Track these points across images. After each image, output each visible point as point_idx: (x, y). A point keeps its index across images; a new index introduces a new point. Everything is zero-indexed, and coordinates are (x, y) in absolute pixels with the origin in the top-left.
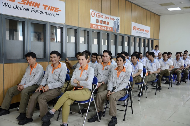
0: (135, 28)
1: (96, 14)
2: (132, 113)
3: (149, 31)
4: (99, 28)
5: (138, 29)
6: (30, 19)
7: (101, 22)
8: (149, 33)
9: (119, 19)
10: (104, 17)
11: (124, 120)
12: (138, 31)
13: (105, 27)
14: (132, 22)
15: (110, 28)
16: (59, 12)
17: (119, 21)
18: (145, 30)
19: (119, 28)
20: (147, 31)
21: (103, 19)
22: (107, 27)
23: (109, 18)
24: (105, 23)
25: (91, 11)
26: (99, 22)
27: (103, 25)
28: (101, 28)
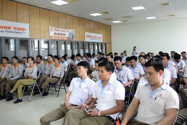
0: (88, 36)
1: (53, 29)
2: (66, 93)
3: (102, 37)
4: (57, 38)
5: (91, 37)
6: (4, 37)
7: (58, 34)
8: (102, 39)
9: (74, 31)
10: (60, 31)
11: (58, 96)
12: (91, 38)
13: (61, 37)
14: (85, 32)
15: (66, 37)
16: (25, 30)
17: (74, 32)
18: (98, 37)
19: (74, 37)
20: (100, 38)
21: (60, 32)
22: (63, 37)
23: (65, 31)
24: (61, 34)
25: (50, 27)
26: (57, 34)
27: (60, 36)
28: (58, 38)
